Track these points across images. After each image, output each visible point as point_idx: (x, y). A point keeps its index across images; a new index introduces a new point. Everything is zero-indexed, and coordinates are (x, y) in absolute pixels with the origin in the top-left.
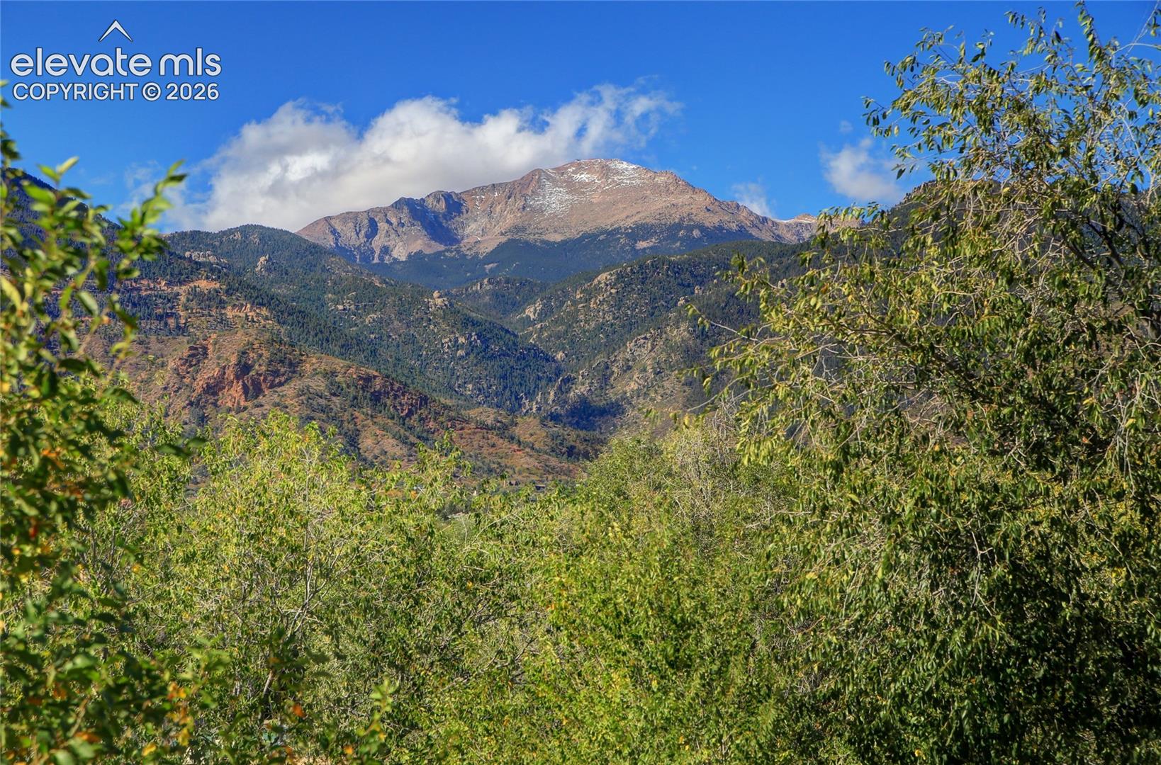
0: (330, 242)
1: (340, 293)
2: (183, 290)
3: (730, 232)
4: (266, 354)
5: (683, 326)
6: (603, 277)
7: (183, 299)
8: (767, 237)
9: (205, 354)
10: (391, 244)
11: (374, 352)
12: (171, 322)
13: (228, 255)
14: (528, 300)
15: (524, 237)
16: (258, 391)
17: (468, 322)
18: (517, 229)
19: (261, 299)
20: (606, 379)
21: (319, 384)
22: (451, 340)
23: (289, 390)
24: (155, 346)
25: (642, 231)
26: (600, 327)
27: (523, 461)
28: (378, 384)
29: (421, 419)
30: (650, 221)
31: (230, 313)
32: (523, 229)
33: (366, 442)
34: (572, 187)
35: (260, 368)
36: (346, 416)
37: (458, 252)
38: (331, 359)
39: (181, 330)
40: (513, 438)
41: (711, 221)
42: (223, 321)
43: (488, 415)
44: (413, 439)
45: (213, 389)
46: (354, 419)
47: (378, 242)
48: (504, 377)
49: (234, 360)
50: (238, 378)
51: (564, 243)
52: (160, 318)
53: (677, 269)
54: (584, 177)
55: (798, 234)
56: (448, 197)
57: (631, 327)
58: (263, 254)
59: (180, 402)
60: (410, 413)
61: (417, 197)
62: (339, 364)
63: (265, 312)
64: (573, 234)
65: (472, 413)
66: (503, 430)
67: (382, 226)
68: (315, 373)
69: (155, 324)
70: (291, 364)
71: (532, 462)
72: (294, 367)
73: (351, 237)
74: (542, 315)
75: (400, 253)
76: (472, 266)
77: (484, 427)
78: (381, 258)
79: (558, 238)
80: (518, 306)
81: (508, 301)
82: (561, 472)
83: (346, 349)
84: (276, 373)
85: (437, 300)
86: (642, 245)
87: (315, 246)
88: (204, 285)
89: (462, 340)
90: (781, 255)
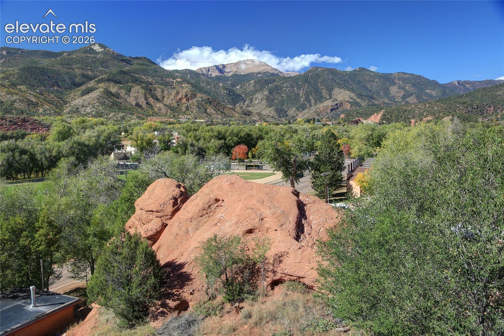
0: (201, 73)
1: (203, 82)
2: (175, 80)
3: (275, 74)
4: (190, 93)
5: (267, 91)
6: (252, 81)
7: (175, 82)
8: (282, 75)
9: (179, 93)
10: (212, 73)
11: (209, 94)
12: (173, 86)
13: (182, 74)
14: (237, 85)
15: (237, 73)
16: (189, 100)
17: (226, 89)
18: (236, 72)
19: (189, 83)
20: (252, 101)
21: (200, 99)
22: (223, 92)
23: (194, 100)
24: (170, 91)
25: (259, 73)
26: (251, 91)
27: (237, 115)
28: (211, 100)
29: (218, 107)
30: (261, 71)
31: (183, 85)
32: (237, 72)
33: (208, 110)
34: (246, 64)
35: (189, 96)
36: (205, 105)
37: (224, 75)
38: (201, 95)
39: (174, 88)
40: (235, 111)
41: (272, 72)
42: (182, 87)
43: (231, 107)
44: (217, 110)
45: (180, 99)
46: (206, 106)
47: (210, 73)
48: (233, 99)
49: (184, 94)
50: (185, 97)
51: (244, 75)
52: (170, 86)
53: (265, 81)
54: (248, 62)
55: (288, 75)
56: (223, 65)
57: (257, 91)
58: (189, 74)
59: (174, 101)
60: (216, 105)
61: (217, 65)
62: (204, 96)
63: (190, 85)
64: (246, 73)
65: (228, 106)
66: (233, 109)
67: (211, 70)
68: (199, 97)
69: (170, 87)
70: (195, 95)
71: (238, 115)
72: (195, 96)
73: (205, 72)
74: (240, 88)
75: (214, 75)
76: (227, 79)
77: (230, 108)
78: (210, 76)
79: (243, 74)
80: (236, 86)
81: (233, 85)
82: (244, 118)
83: (204, 93)
84: (192, 97)
85: (221, 84)
86: (259, 76)
87: (198, 73)
88: (179, 80)
89: (225, 92)
90: (285, 79)
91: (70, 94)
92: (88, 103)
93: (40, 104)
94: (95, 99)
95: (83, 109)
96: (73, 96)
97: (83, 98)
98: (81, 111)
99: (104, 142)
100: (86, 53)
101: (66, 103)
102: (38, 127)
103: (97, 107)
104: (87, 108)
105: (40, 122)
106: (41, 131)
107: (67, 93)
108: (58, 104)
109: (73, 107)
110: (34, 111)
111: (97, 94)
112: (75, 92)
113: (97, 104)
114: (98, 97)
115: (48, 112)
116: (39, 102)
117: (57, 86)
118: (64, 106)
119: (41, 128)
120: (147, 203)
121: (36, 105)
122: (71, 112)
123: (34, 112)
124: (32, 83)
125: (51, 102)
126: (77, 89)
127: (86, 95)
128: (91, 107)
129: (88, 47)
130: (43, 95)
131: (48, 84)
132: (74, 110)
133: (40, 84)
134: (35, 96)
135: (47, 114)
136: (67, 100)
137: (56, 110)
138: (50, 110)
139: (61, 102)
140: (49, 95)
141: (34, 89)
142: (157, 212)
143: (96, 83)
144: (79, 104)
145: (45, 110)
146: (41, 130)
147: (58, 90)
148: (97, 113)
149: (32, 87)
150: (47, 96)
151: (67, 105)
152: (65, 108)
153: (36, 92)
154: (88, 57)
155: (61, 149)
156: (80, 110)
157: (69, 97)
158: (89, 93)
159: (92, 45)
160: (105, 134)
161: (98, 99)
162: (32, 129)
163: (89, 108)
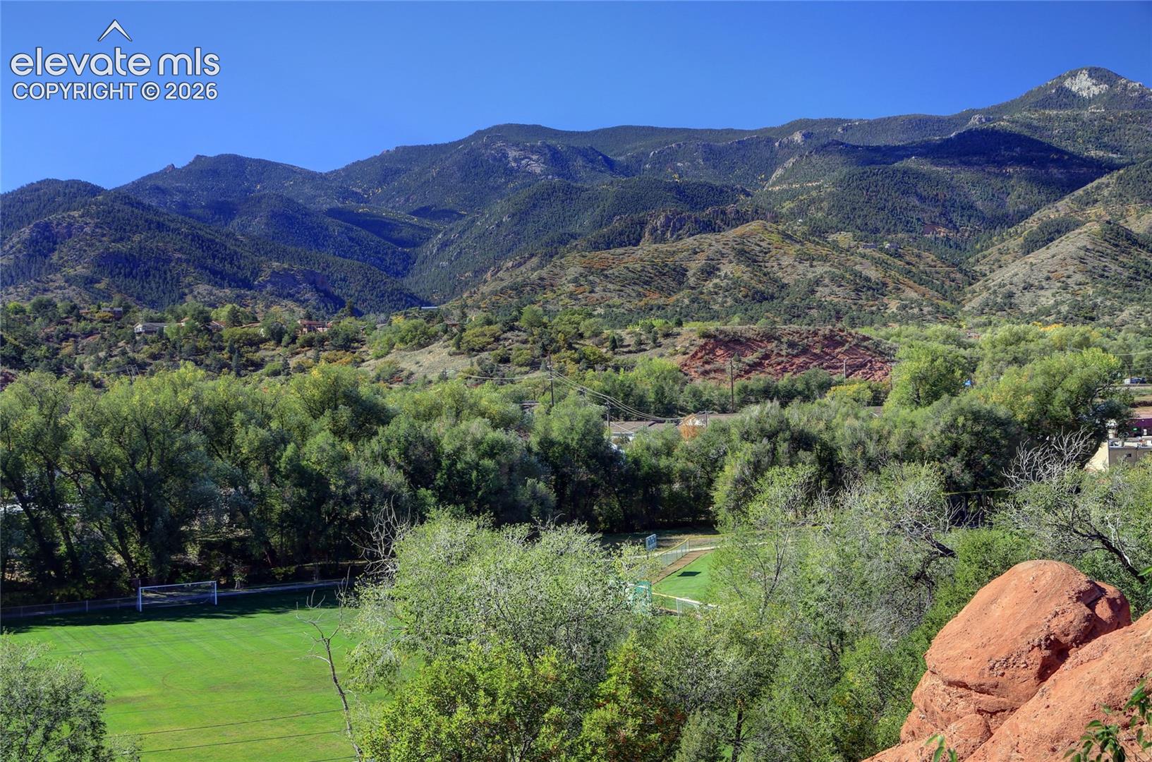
91: (987, 248)
92: (1046, 274)
93: (891, 286)
94: (1069, 260)
95: (1029, 296)
96: (997, 256)
97: (1031, 258)
98: (1022, 302)
99: (1068, 411)
100: (1045, 108)
101: (973, 278)
102: (871, 362)
103: (1076, 288)
104: (1042, 292)
105: (877, 345)
106: (880, 373)
107: (978, 246)
108: (948, 283)
109: (995, 292)
110: (874, 308)
111: (1079, 244)
112: (1003, 240)
113: (1079, 277)
114: (1082, 253)
115: (916, 311)
116: (888, 280)
117: (946, 226)
118: (968, 289)
119: (879, 365)
120: (952, 653)
121: (878, 290)
122: (987, 310)
123: (872, 313)
124: (871, 223)
125: (923, 280)
126: (1011, 230)
127: (1041, 247)
128: (1054, 291)
129: (1051, 87)
130: (900, 256)
131: (918, 220)
132: (999, 300)
133: (895, 225)
134: (877, 263)
135: (913, 317)
136: (977, 268)
137: (942, 303)
138: (920, 305)
139: (959, 276)
140: (919, 256)
141: (875, 241)
142: (981, 690)
143: (1075, 207)
144: (1015, 280)
145: (906, 306)
146: (881, 369)
147: (948, 239)
148: (1077, 307)
149: (870, 233)
150: (914, 260)
151: (977, 286)
152: (969, 296)
153: (881, 249)
154: (1050, 119)
155: (916, 432)
156: (1017, 301)
157: (984, 257)
158: (1052, 240)
159: (1065, 79)
160: (1072, 383)
161: (1082, 260)
162: (853, 369)
163: (1049, 293)
